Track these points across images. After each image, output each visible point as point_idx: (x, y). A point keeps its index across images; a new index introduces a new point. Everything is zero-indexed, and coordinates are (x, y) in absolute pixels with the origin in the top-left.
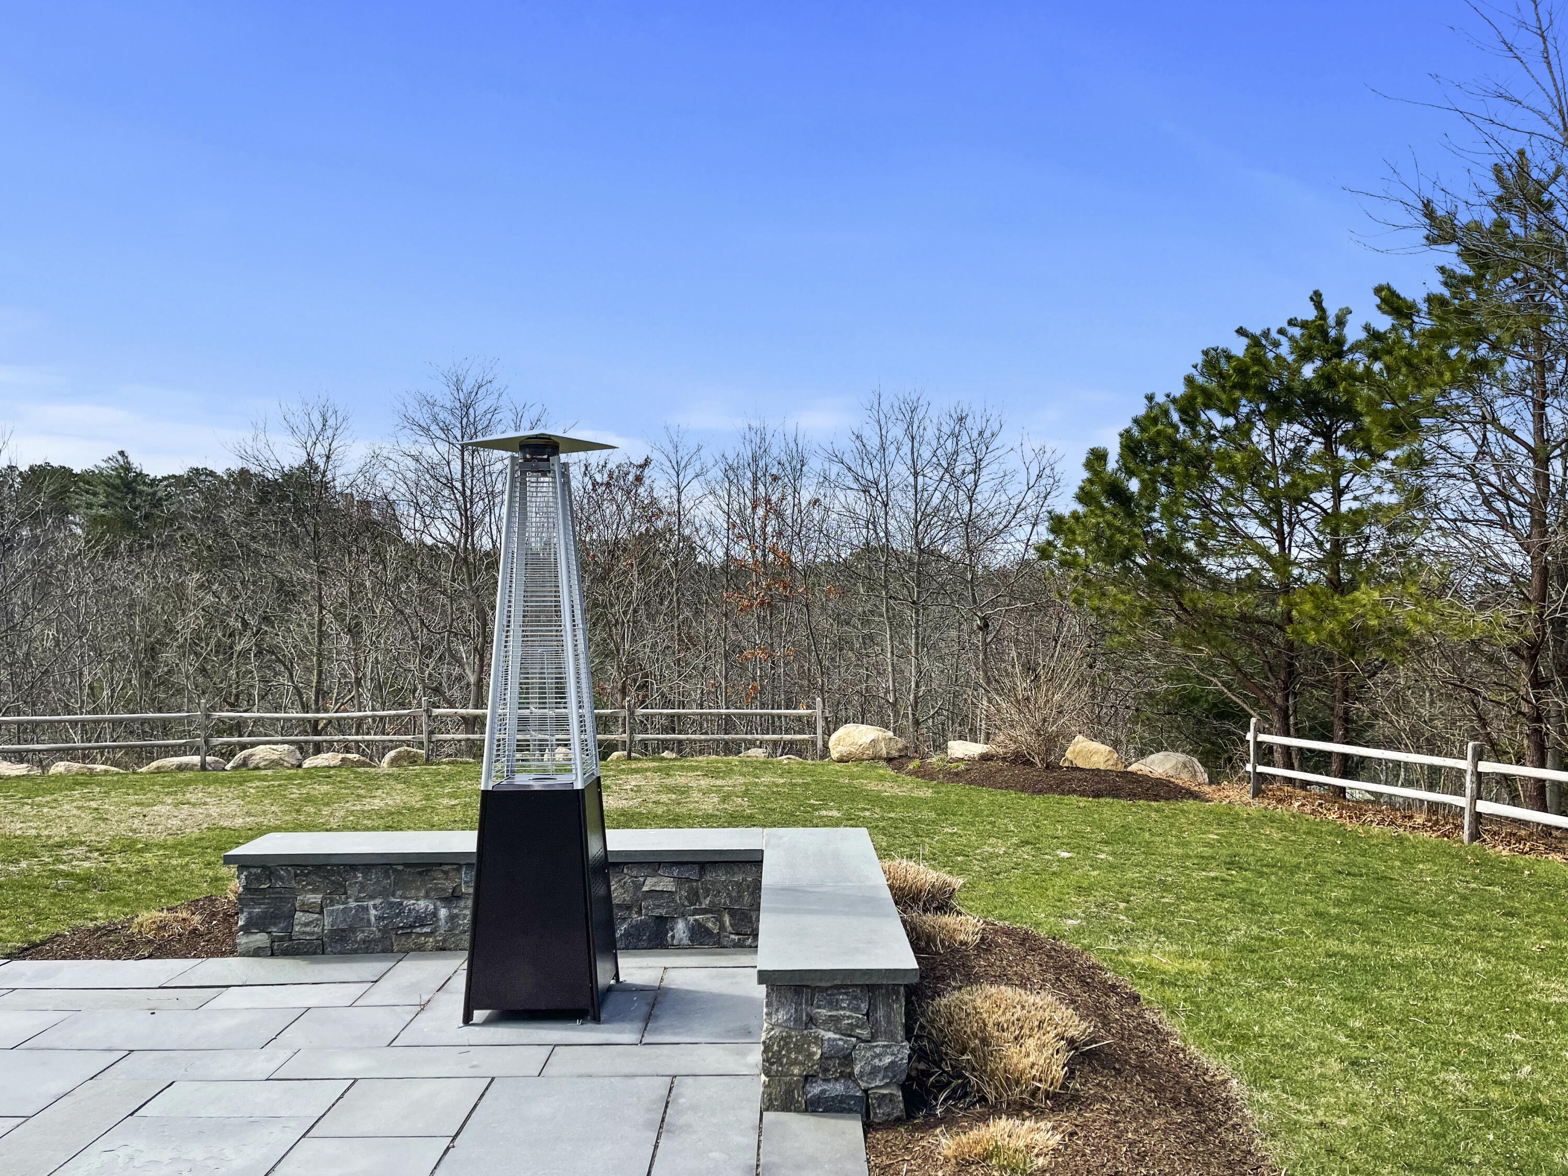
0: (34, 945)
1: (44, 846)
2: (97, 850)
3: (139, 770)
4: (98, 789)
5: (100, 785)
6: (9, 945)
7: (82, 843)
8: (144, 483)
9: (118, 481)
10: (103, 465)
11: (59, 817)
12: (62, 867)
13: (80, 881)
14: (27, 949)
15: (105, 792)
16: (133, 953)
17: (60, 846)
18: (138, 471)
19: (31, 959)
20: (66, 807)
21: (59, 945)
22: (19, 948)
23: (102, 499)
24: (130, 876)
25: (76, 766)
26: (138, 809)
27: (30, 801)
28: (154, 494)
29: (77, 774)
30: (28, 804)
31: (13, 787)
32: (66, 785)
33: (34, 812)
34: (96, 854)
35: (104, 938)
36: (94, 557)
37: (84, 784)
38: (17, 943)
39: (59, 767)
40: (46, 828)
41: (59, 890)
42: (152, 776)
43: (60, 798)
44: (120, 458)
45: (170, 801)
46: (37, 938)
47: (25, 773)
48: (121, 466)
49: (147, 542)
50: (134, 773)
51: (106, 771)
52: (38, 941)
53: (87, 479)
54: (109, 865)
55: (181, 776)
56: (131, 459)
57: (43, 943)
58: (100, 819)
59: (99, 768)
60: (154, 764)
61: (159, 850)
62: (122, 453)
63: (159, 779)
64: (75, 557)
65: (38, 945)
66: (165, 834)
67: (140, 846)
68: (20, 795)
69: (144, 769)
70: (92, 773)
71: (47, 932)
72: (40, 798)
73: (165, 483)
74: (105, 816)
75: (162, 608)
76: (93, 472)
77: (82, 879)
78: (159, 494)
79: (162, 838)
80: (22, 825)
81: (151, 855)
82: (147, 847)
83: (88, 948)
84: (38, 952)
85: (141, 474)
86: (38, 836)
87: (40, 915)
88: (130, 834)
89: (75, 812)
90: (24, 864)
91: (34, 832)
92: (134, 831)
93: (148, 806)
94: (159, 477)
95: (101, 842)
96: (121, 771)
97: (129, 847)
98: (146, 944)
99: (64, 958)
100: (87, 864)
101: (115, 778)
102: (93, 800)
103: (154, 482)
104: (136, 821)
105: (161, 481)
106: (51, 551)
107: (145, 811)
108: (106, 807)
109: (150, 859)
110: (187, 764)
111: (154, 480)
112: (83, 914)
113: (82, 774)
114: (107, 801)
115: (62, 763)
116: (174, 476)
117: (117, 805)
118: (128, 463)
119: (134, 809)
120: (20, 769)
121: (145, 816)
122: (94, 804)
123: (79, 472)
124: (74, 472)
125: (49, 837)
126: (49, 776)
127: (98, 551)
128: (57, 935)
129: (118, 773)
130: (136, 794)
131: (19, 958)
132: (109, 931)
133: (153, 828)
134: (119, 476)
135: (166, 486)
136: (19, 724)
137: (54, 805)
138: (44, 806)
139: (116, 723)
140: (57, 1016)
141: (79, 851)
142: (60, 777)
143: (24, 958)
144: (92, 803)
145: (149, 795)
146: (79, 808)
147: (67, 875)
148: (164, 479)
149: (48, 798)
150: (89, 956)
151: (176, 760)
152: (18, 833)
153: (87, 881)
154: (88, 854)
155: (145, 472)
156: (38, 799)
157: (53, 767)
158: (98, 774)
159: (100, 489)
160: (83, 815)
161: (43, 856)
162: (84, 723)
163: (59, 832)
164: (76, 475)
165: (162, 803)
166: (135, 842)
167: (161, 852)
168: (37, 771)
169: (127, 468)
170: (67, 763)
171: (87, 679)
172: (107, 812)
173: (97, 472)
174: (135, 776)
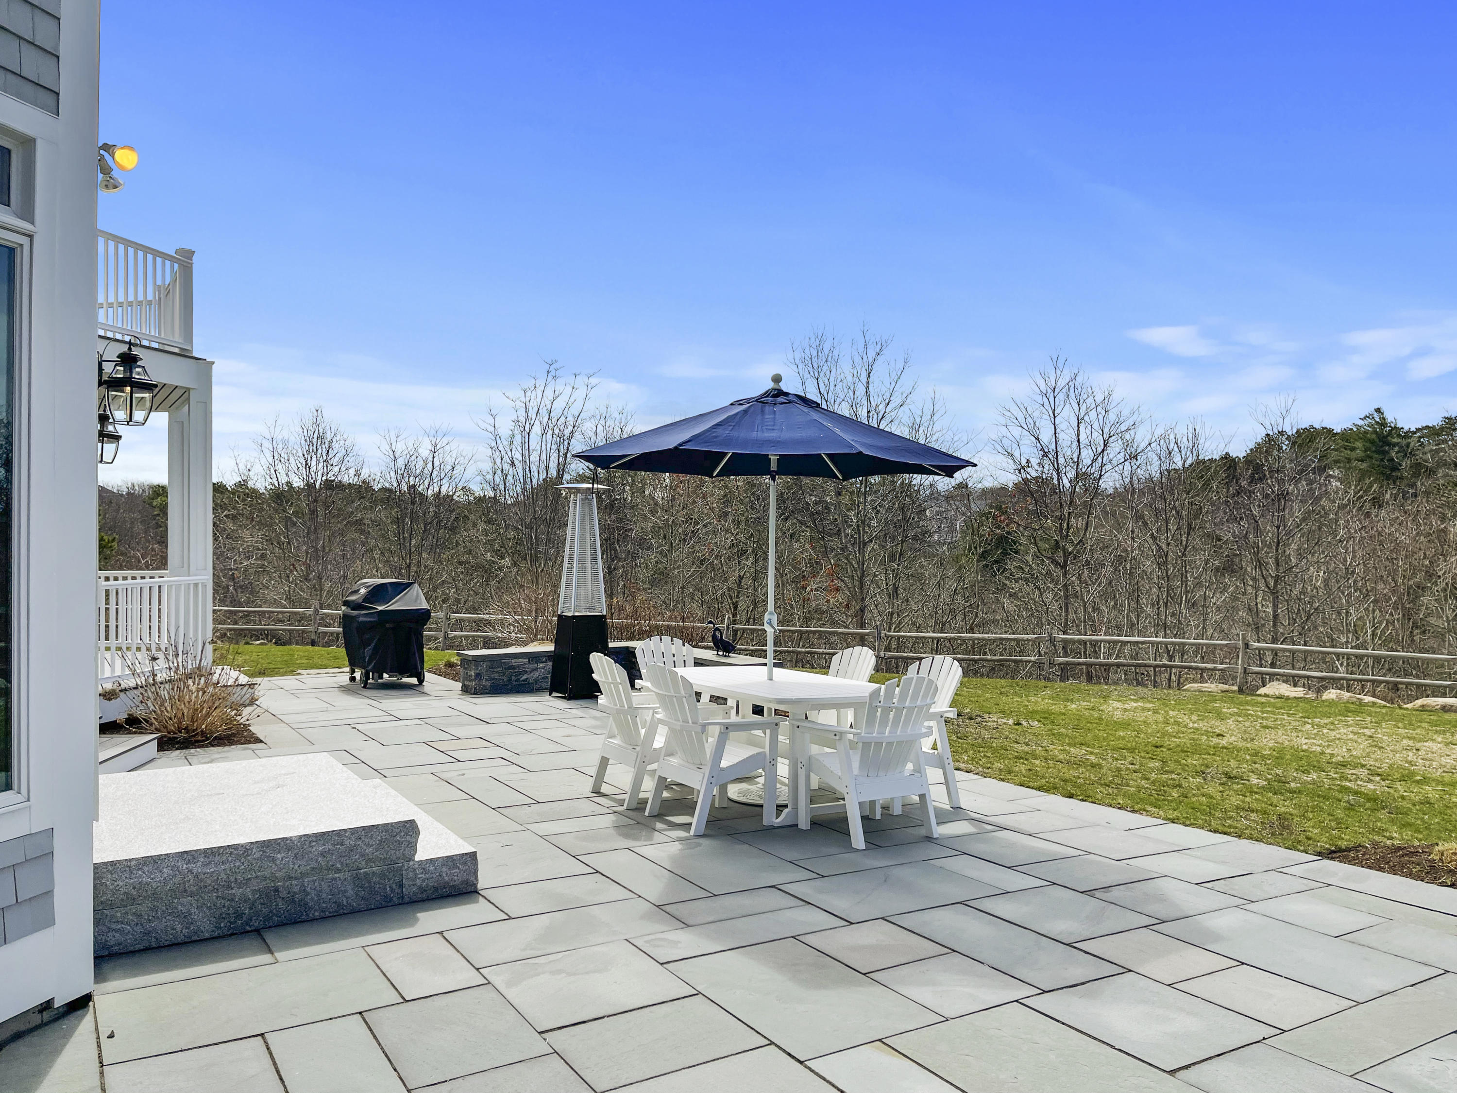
0: (1340, 850)
1: (1328, 763)
2: (1379, 775)
3: (1405, 706)
4: (1369, 719)
5: (1370, 715)
6: (1319, 844)
7: (1363, 766)
8: (1399, 435)
9: (1374, 436)
10: (1360, 423)
11: (1339, 739)
12: (1348, 784)
13: (1369, 800)
14: (1334, 852)
15: (1376, 723)
16: (1435, 878)
17: (1344, 765)
18: (1393, 425)
19: (1340, 861)
20: (1342, 730)
21: (1363, 855)
22: (1327, 849)
23: (1359, 453)
24: (1414, 805)
25: (1346, 695)
26: (1411, 743)
27: (1310, 721)
28: (1408, 445)
29: (1348, 702)
30: (1308, 723)
31: (1294, 707)
32: (1339, 711)
33: (1315, 731)
34: (1378, 778)
35: (1407, 858)
36: (1362, 506)
37: (1356, 712)
38: (1324, 844)
39: (1331, 694)
40: (1328, 746)
41: (1352, 805)
42: (1418, 713)
43: (1336, 722)
44: (1376, 415)
45: (1440, 739)
46: (1343, 844)
47: (1302, 696)
48: (1378, 422)
49: (1411, 491)
50: (1401, 708)
51: (1374, 703)
52: (1344, 847)
53: (1347, 436)
54: (1391, 791)
55: (1447, 716)
56: (1387, 415)
57: (1348, 850)
58: (1376, 746)
59: (1368, 699)
60: (1419, 702)
61: (1437, 785)
62: (1378, 410)
63: (1425, 716)
64: (1345, 506)
65: (1344, 851)
66: (1440, 770)
67: (1418, 778)
68: (1301, 715)
69: (1409, 706)
70: (1361, 702)
71: (1349, 840)
72: (1319, 720)
73: (1418, 434)
74: (1380, 745)
75: (1425, 554)
76: (1351, 429)
77: (1371, 799)
78: (1412, 445)
79: (1438, 774)
80: (1307, 741)
81: (1430, 789)
82: (1425, 780)
83: (1391, 864)
84: (1344, 857)
85: (1395, 427)
86: (1323, 753)
87: (1340, 823)
88: (1407, 765)
89: (1351, 736)
90: (1314, 776)
91: (1319, 749)
92: (1410, 763)
93: (1420, 741)
94: (1413, 429)
95: (1380, 768)
96: (1388, 705)
97: (1407, 777)
98: (1448, 872)
99: (1370, 867)
100: (1371, 786)
101: (1384, 711)
102: (1367, 728)
103: (1408, 434)
104: (1411, 754)
105: (1415, 433)
106: (1324, 502)
107: (1418, 745)
108: (1380, 736)
109: (1431, 792)
110: (1452, 706)
111: (1409, 431)
112: (1381, 831)
113: (1352, 703)
114: (1379, 730)
115: (1334, 691)
116: (1427, 427)
117: (1389, 736)
118: (1384, 419)
119: (1406, 742)
120: (1298, 692)
121: (1418, 750)
122: (1368, 732)
123: (1339, 431)
124: (1335, 432)
125: (1332, 755)
126: (1323, 701)
127: (1365, 501)
128: (1360, 846)
129: (1385, 706)
130: (1405, 728)
131: (1328, 858)
132: (1411, 852)
133: (1427, 763)
134: (1375, 432)
135: (1420, 437)
136: (1293, 652)
137: (1332, 727)
138: (1323, 727)
139: (1377, 659)
140: (1374, 920)
141: (1363, 773)
142: (1331, 703)
143: (1333, 859)
144: (1365, 730)
145: (1418, 731)
146: (1355, 733)
147: (1356, 793)
148: (1418, 430)
149: (1326, 721)
150: (1393, 871)
151: (1441, 701)
152: (1305, 747)
153: (1375, 802)
154: (1371, 778)
155: (1399, 425)
156: (1317, 720)
157: (1325, 694)
158: (1366, 704)
159: (1359, 444)
160: (1359, 740)
161: (1330, 771)
162: (1348, 656)
163: (1340, 753)
164: (1337, 434)
165: (1433, 740)
166: (1413, 774)
167: (1440, 788)
168: (1312, 695)
169: (1383, 423)
170: (1339, 691)
171: (1353, 618)
172: (1382, 741)
173: (1355, 429)
174: (1402, 711)
